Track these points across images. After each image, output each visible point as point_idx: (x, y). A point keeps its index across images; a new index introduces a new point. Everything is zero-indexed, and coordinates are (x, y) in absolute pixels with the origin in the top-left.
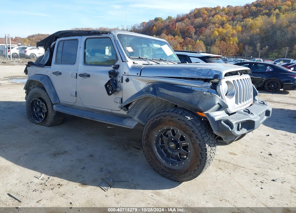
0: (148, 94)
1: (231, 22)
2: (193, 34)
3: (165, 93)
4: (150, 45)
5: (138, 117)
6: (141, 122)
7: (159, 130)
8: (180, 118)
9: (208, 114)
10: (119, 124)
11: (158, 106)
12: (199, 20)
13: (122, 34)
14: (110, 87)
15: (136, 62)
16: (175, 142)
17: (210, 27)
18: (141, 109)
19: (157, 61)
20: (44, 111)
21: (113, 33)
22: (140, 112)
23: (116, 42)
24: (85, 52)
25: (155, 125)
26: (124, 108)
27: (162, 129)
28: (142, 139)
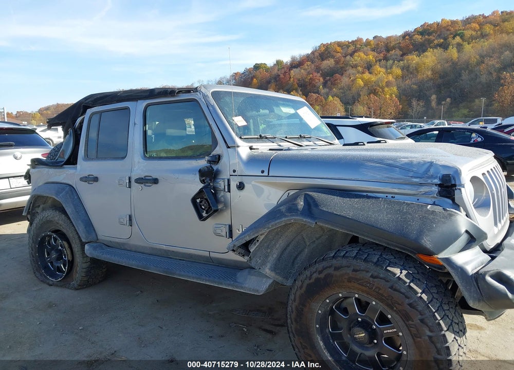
0: (293, 215)
1: (383, 62)
2: (321, 86)
3: (335, 213)
4: (275, 109)
5: (271, 267)
6: (279, 279)
7: (327, 298)
8: (376, 274)
9: (448, 260)
10: (229, 285)
11: (314, 239)
12: (329, 63)
13: (221, 91)
14: (203, 202)
15: (255, 145)
16: (366, 326)
17: (348, 72)
18: (277, 249)
19: (296, 141)
20: (65, 257)
21: (203, 90)
22: (275, 256)
23: (211, 108)
24: (146, 131)
25: (315, 289)
26: (240, 250)
27: (334, 297)
28: (287, 320)
